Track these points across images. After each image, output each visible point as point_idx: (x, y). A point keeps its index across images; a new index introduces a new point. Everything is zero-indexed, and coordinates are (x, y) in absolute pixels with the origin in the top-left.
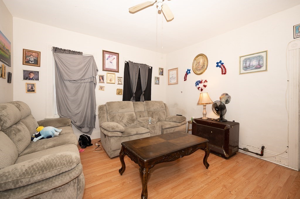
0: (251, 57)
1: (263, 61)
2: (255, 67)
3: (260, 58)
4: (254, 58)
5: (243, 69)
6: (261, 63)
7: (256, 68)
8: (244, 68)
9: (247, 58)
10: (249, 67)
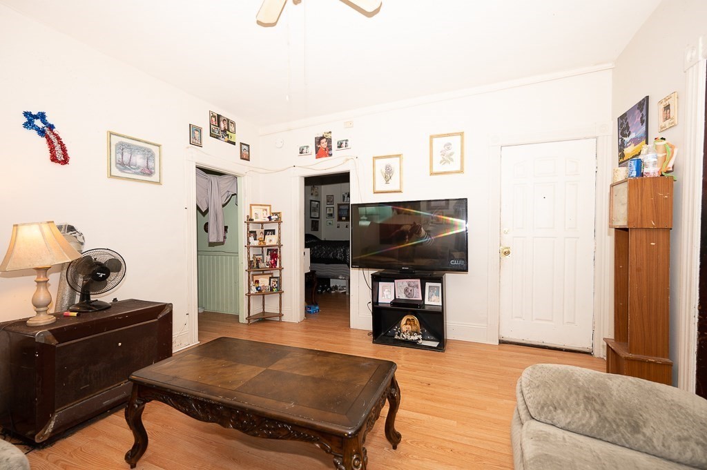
0: (133, 145)
1: (154, 162)
2: (139, 170)
3: (149, 155)
4: (139, 149)
5: (116, 166)
6: (151, 164)
7: (144, 174)
8: (118, 165)
9: (126, 144)
10: (129, 166)
